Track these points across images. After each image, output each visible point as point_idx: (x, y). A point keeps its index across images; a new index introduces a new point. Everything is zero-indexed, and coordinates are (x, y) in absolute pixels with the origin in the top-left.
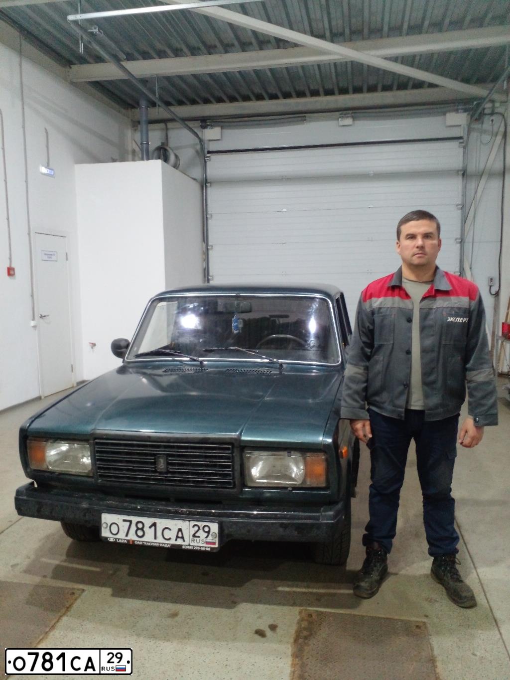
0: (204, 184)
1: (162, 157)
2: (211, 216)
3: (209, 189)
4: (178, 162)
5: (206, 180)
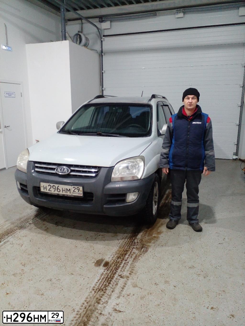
0: (101, 54)
1: (78, 39)
2: (105, 72)
3: (104, 57)
4: (88, 42)
5: (102, 52)
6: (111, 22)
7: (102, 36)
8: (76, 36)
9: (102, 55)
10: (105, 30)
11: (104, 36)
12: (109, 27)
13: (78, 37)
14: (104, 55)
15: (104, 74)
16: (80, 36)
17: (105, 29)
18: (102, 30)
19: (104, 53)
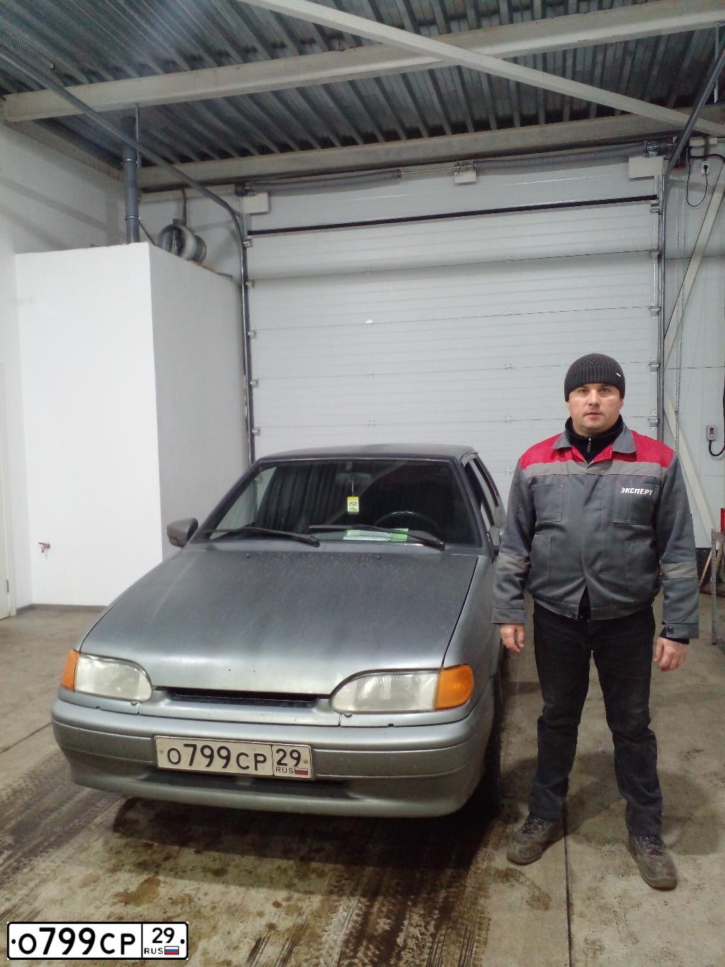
1: (175, 242)
2: (255, 333)
3: (251, 292)
4: (204, 250)
5: (246, 278)
6: (270, 194)
7: (246, 233)
8: (167, 234)
9: (246, 288)
10: (253, 217)
11: (250, 233)
12: (265, 209)
13: (174, 237)
14: (253, 286)
15: (253, 341)
16: (180, 232)
17: (252, 214)
18: (244, 217)
19: (253, 282)
